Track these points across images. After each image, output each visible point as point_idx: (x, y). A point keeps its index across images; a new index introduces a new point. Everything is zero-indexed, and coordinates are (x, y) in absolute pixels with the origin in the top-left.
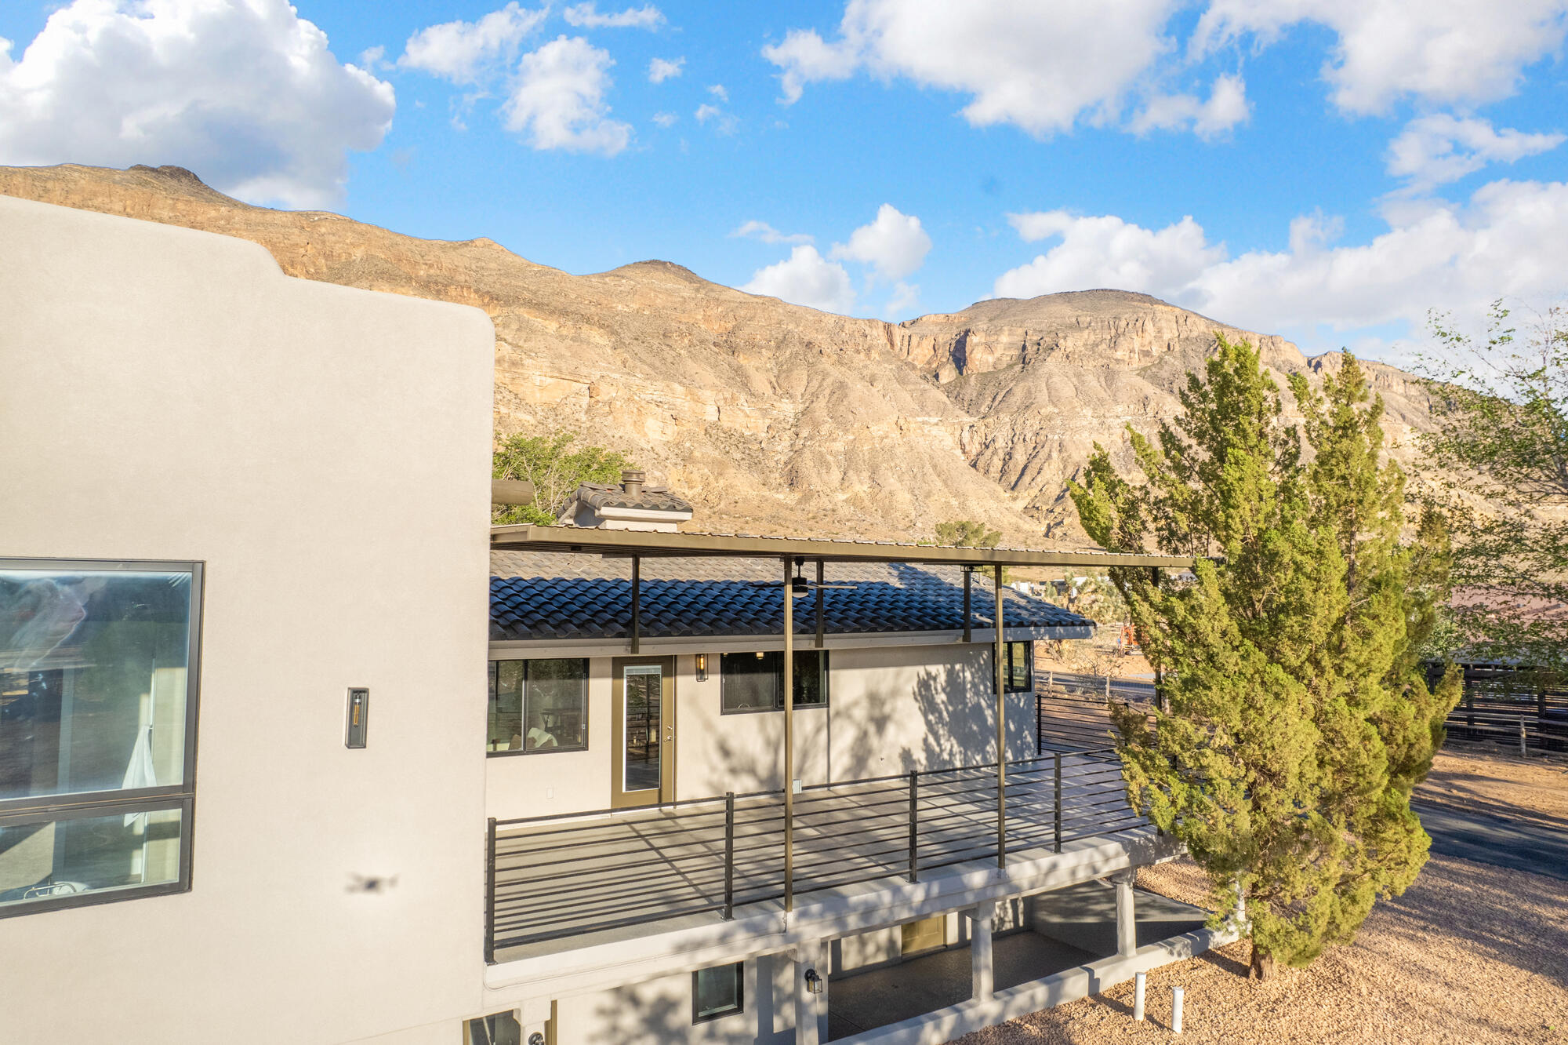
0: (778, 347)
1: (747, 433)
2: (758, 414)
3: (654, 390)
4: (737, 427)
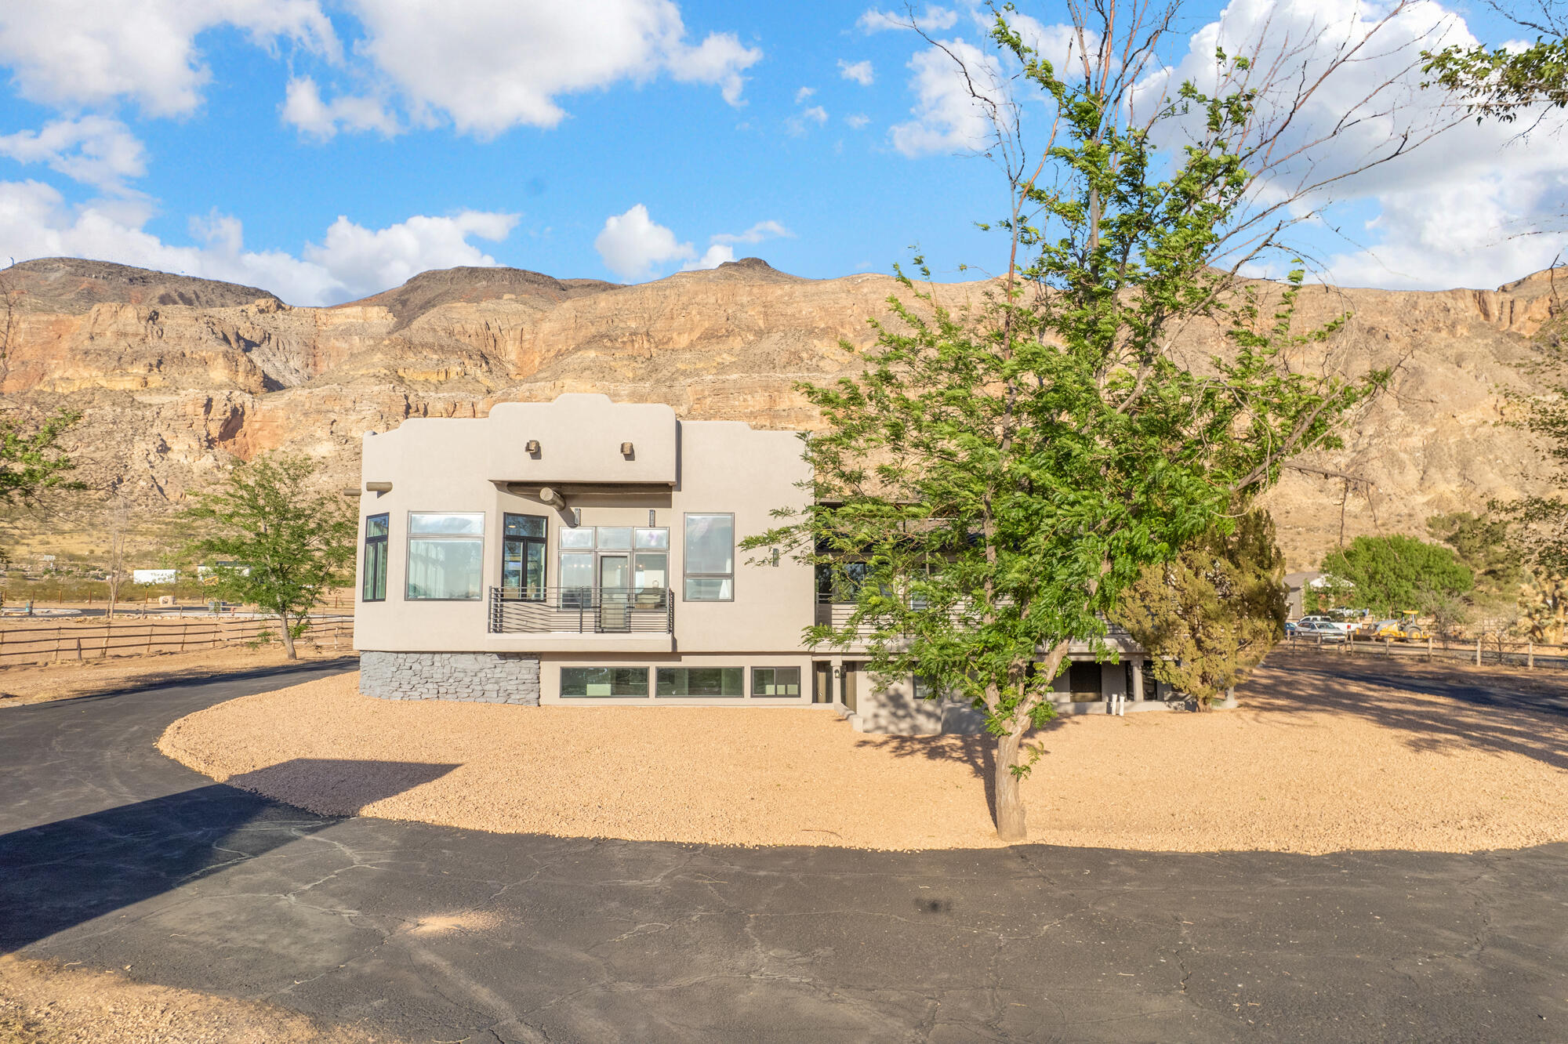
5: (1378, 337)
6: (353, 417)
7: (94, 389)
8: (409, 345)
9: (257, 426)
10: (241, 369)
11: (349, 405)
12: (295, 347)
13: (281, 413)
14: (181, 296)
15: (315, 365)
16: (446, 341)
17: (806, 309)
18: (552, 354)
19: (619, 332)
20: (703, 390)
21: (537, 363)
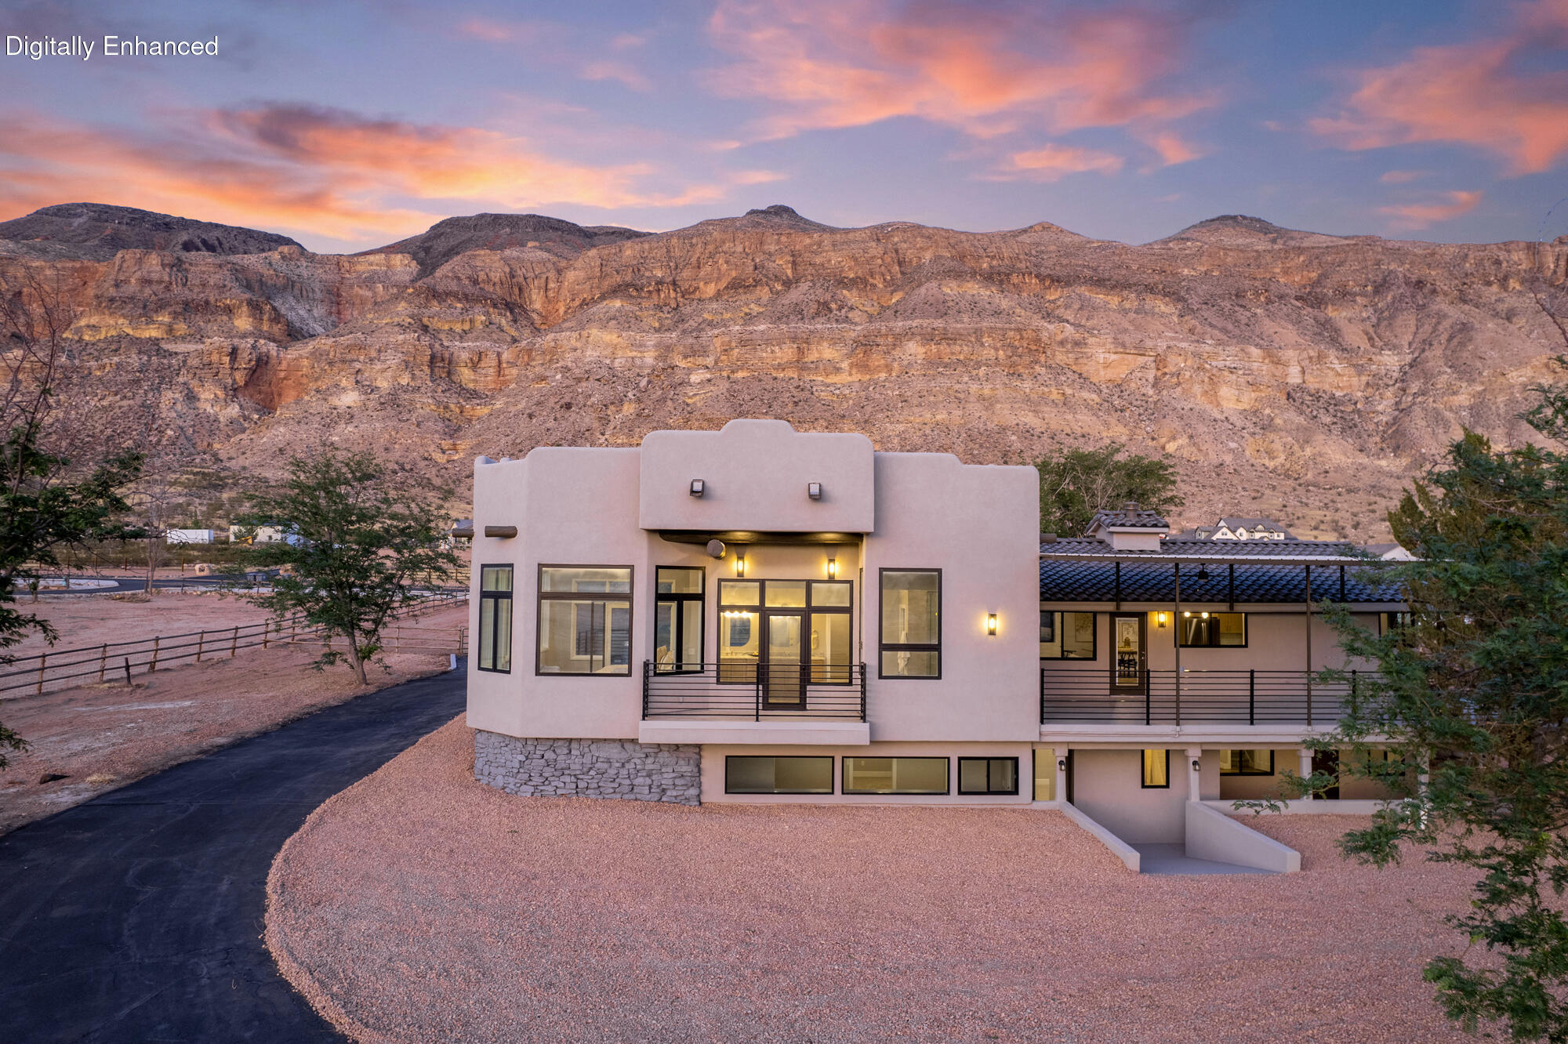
0: (1377, 290)
1: (1338, 394)
2: (1352, 371)
3: (1228, 356)
4: (1327, 387)
5: (1425, 290)
6: (378, 366)
7: (119, 336)
8: (434, 294)
9: (282, 375)
10: (265, 317)
11: (374, 354)
12: (319, 295)
13: (305, 362)
14: (204, 242)
15: (339, 313)
16: (470, 289)
17: (835, 258)
18: (577, 303)
19: (644, 281)
20: (730, 342)
21: (562, 311)
